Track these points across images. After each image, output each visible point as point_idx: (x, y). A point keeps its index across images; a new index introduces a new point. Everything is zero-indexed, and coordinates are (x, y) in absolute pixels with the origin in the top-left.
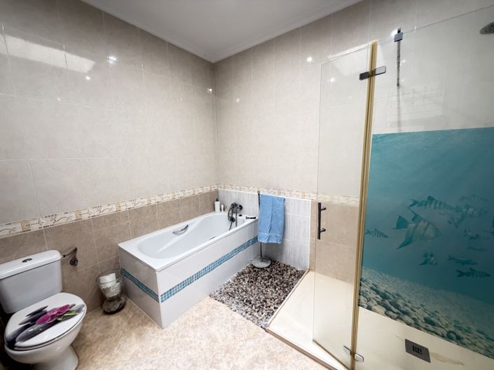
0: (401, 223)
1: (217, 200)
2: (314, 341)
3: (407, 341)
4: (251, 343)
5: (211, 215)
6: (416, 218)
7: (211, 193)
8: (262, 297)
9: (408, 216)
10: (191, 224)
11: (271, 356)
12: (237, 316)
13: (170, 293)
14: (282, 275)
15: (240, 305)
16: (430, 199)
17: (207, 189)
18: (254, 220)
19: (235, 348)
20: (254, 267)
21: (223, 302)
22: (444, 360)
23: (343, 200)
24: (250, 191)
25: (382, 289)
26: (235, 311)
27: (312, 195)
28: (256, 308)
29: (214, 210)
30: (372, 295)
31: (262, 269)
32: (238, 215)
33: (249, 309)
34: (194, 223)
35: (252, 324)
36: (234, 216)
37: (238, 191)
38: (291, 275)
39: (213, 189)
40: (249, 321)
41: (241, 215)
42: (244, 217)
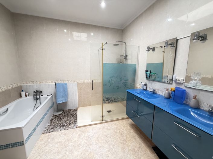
0: (109, 82)
1: (23, 91)
2: (92, 121)
3: (107, 111)
4: (75, 133)
5: (20, 100)
6: (111, 80)
7: (17, 87)
8: (68, 122)
9: (110, 80)
10: (10, 107)
11: (83, 132)
12: (63, 131)
13: (29, 138)
14: (70, 113)
15: (62, 128)
16: (113, 76)
17: (15, 85)
18: (51, 96)
19: (70, 138)
20: (56, 115)
21: (53, 132)
22: (113, 111)
23: (88, 81)
24: (46, 83)
25: (107, 97)
26: (61, 130)
27: (77, 81)
28: (68, 125)
29: (21, 96)
30: (105, 99)
31: (60, 114)
32: (40, 96)
33: (66, 127)
34: (11, 106)
35: (71, 130)
36: (38, 97)
37: (38, 84)
38: (73, 111)
39: (18, 85)
40: (69, 130)
41: (42, 96)
42: (45, 96)
